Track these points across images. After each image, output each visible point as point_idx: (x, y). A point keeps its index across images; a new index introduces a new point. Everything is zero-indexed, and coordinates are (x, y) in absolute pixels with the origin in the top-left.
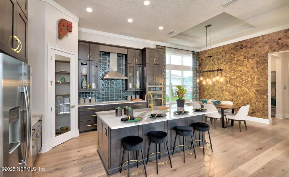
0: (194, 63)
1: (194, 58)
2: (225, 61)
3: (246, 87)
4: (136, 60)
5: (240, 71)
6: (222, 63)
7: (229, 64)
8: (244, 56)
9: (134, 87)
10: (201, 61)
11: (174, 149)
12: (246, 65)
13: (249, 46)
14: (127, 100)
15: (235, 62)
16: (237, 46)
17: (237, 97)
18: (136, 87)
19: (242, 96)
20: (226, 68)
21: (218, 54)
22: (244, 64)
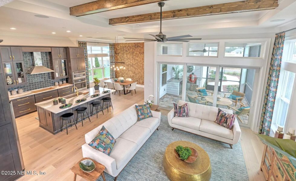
0: (111, 52)
1: (111, 48)
2: (130, 53)
3: (140, 69)
4: (60, 56)
5: (137, 60)
6: (128, 54)
7: (132, 55)
8: (139, 52)
9: (61, 76)
10: (116, 50)
11: (92, 113)
12: (140, 57)
13: (141, 46)
14: (54, 85)
15: (135, 54)
16: (136, 45)
17: (136, 74)
18: (62, 75)
19: (138, 74)
20: (130, 57)
21: (126, 47)
22: (139, 57)
